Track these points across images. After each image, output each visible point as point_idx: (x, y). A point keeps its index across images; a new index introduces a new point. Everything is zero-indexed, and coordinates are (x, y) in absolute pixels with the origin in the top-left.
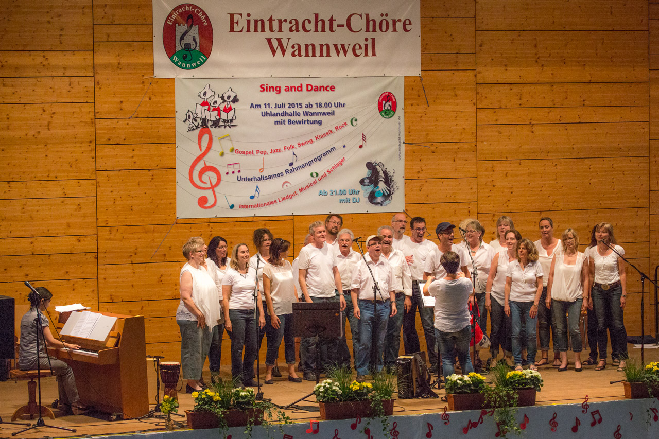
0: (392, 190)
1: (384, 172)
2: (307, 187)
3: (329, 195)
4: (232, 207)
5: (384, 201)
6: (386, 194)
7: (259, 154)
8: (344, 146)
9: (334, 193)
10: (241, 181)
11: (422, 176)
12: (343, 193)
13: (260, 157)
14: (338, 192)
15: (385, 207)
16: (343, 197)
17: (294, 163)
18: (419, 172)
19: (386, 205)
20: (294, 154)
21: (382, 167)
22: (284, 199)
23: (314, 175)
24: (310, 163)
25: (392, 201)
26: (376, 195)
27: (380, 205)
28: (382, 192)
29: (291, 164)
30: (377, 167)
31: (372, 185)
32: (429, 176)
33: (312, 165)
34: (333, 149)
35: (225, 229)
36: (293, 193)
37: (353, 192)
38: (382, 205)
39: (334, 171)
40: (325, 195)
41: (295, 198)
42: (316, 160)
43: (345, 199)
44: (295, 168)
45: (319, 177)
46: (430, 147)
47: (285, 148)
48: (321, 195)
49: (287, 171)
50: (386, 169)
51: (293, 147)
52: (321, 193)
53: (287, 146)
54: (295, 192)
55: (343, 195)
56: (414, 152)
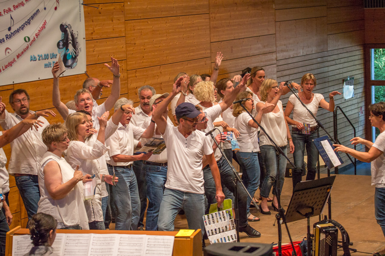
0: (77, 52)
1: (71, 34)
2: (22, 53)
3: (37, 60)
5: (73, 64)
6: (74, 57)
8: (45, 9)
9: (41, 58)
11: (94, 36)
12: (46, 57)
14: (43, 57)
15: (74, 69)
16: (46, 62)
17: (12, 28)
18: (92, 33)
19: (74, 68)
20: (11, 18)
21: (70, 29)
22: (6, 67)
23: (27, 39)
24: (22, 28)
25: (78, 62)
26: (68, 57)
28: (71, 55)
29: (10, 29)
30: (67, 29)
31: (65, 48)
32: (99, 37)
33: (25, 29)
34: (38, 11)
36: (12, 60)
37: (54, 56)
38: (71, 68)
39: (40, 34)
40: (35, 60)
41: (14, 65)
42: (26, 24)
43: (48, 63)
44: (12, 33)
45: (30, 42)
46: (98, 8)
47: (4, 12)
48: (32, 61)
49: (7, 36)
50: (72, 31)
51: (10, 10)
52: (32, 59)
53: (6, 9)
54: (14, 59)
55: (46, 59)
56: (89, 13)
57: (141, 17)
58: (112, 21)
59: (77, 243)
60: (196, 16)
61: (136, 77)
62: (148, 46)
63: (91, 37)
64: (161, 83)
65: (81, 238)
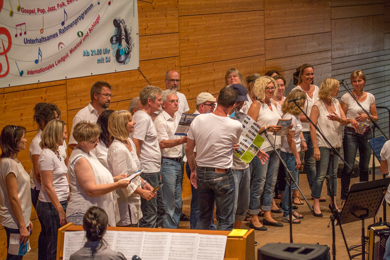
0: (130, 48)
1: (124, 29)
2: (76, 48)
3: (90, 55)
4: (22, 73)
5: (126, 59)
6: (127, 52)
7: (40, 12)
8: (99, 3)
9: (94, 53)
10: (27, 44)
11: (148, 32)
12: (99, 52)
13: (40, 16)
14: (96, 52)
15: (127, 65)
16: (99, 57)
17: (65, 22)
18: (146, 29)
19: (127, 63)
20: (65, 12)
21: (123, 24)
22: (59, 62)
23: (80, 34)
24: (76, 22)
25: (131, 58)
26: (121, 53)
27: (123, 63)
28: (124, 50)
29: (63, 23)
30: (121, 24)
31: (118, 44)
32: (152, 33)
33: (78, 24)
34: (92, 6)
35: (17, 99)
36: (65, 55)
37: (107, 51)
38: (124, 64)
39: (93, 29)
40: (88, 56)
41: (67, 60)
42: (80, 18)
43: (101, 58)
44: (66, 28)
45: (83, 37)
46: (151, 3)
47: (58, 6)
48: (85, 56)
49: (60, 31)
50: (126, 26)
51: (64, 4)
52: (85, 54)
53: (60, 4)
54: (67, 54)
55: (99, 54)
56: (142, 9)
57: (195, 13)
58: (166, 17)
59: (129, 241)
60: (251, 12)
61: (189, 74)
62: (201, 43)
63: (144, 32)
64: (214, 80)
65: (133, 236)
